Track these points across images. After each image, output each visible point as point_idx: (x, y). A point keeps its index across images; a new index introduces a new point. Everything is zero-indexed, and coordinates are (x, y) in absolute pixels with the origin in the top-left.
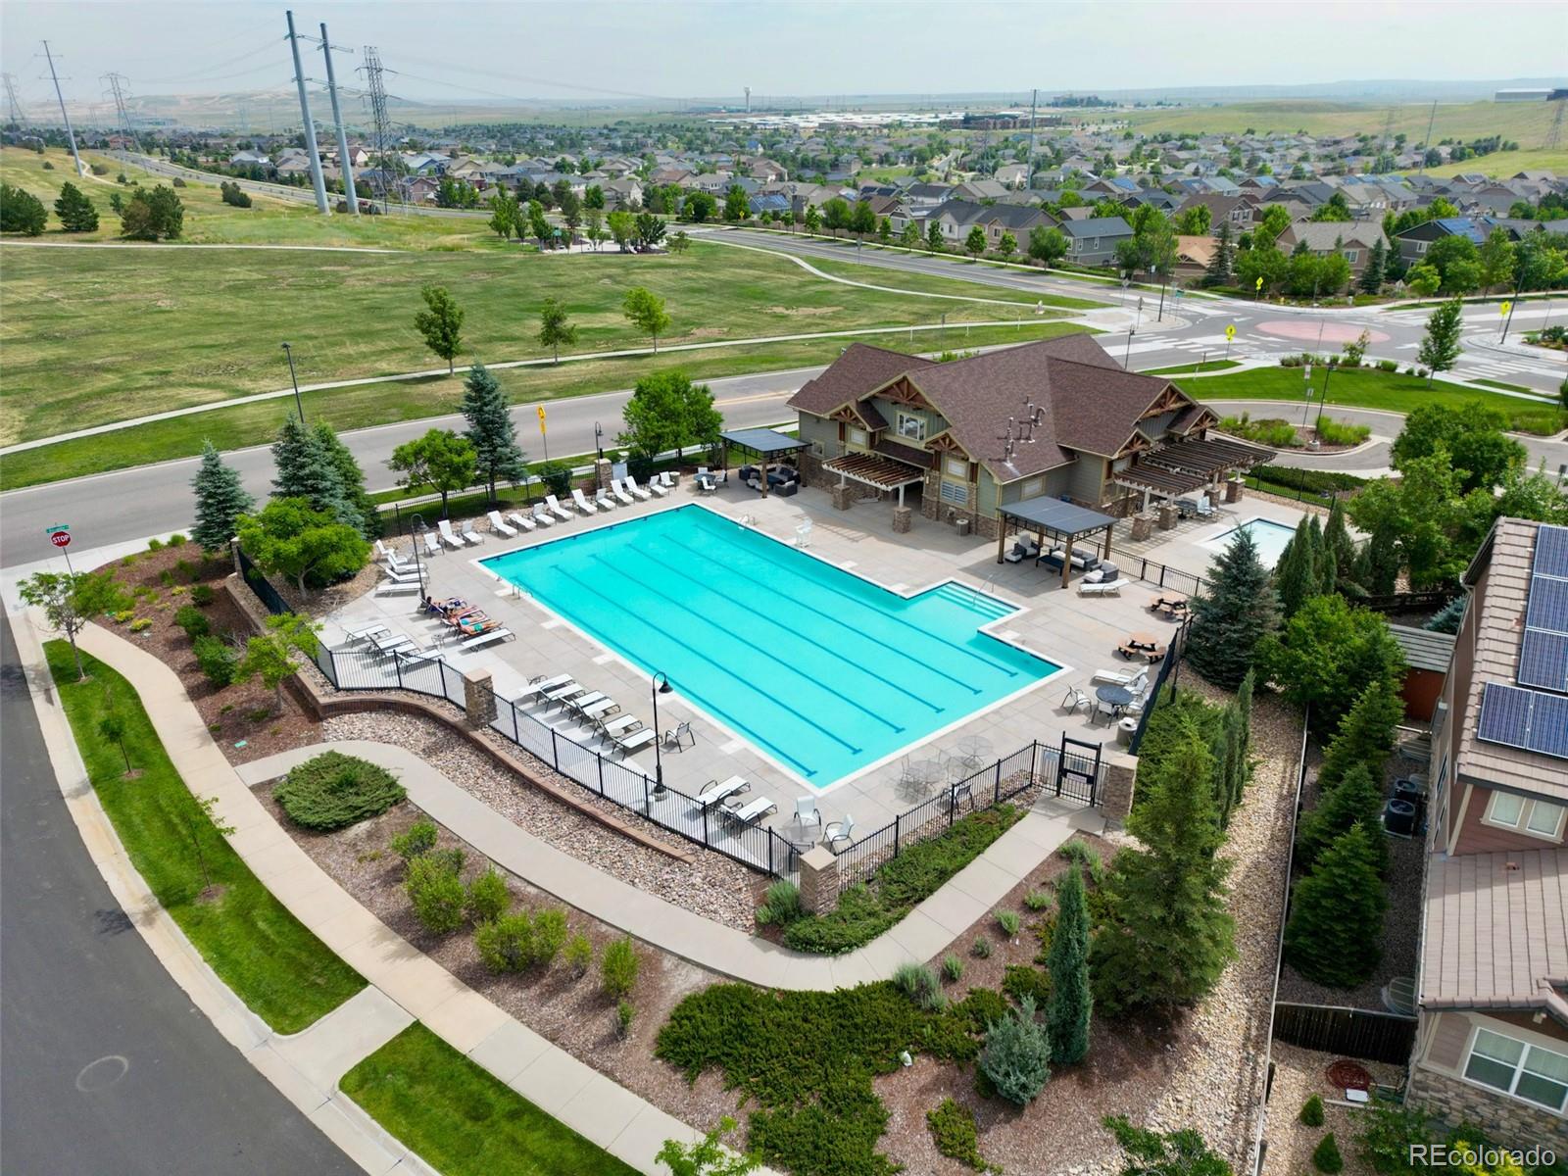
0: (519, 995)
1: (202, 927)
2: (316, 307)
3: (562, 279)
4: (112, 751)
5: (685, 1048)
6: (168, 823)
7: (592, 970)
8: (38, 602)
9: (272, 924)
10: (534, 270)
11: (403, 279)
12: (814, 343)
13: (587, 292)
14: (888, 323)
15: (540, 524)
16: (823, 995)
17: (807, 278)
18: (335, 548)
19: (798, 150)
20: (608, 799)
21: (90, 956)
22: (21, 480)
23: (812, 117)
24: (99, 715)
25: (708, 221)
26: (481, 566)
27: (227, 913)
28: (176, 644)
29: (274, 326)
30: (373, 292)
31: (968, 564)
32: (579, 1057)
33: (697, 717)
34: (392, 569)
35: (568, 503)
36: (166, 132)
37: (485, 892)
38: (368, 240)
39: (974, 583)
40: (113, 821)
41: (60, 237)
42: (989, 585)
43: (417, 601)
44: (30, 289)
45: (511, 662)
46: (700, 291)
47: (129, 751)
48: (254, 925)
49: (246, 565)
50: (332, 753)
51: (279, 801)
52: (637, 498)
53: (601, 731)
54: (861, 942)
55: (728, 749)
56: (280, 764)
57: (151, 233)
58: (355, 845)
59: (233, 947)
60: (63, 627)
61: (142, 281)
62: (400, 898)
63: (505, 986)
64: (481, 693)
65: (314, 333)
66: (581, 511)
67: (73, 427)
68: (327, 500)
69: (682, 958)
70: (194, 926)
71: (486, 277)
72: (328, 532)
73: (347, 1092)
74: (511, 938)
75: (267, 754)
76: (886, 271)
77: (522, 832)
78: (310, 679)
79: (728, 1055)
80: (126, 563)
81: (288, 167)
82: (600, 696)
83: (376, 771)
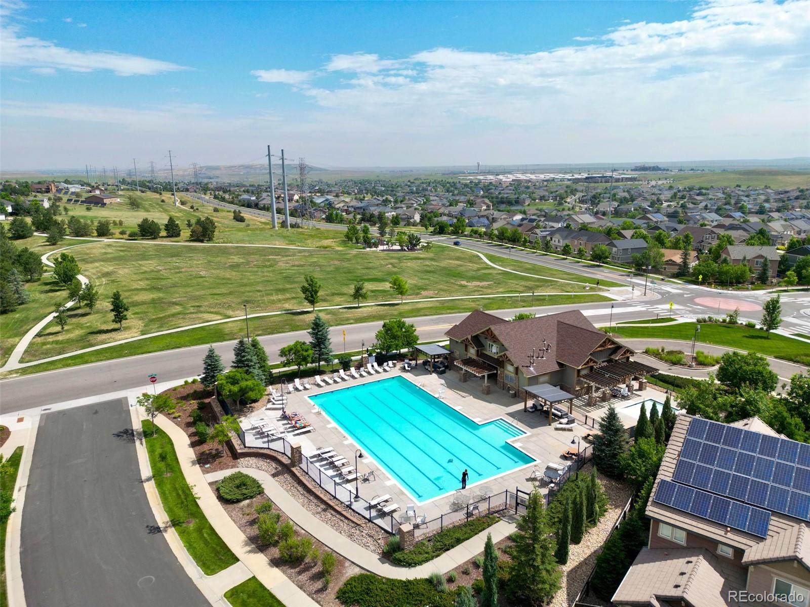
0: (292, 570)
1: (185, 534)
2: (264, 276)
3: (371, 265)
4: (161, 465)
5: (347, 595)
6: (178, 495)
7: (319, 563)
8: (143, 405)
9: (209, 535)
10: (359, 260)
11: (302, 263)
12: (474, 300)
13: (380, 272)
14: (511, 292)
15: (335, 382)
16: (401, 581)
17: (482, 266)
18: (252, 390)
19: (500, 193)
20: (337, 499)
21: (145, 540)
22: (139, 352)
23: (509, 176)
24: (159, 451)
25: (445, 234)
26: (309, 399)
27: (194, 530)
28: (189, 425)
29: (245, 285)
30: (289, 269)
31: (510, 411)
32: (309, 595)
33: (378, 469)
34: (274, 399)
35: (348, 373)
36: (214, 183)
37: (285, 530)
38: (291, 242)
39: (510, 420)
40: (159, 492)
41: (165, 239)
42: (516, 421)
43: (281, 412)
44: (150, 265)
45: (312, 441)
46: (429, 272)
47: (168, 465)
48: (203, 535)
49: (219, 394)
50: (239, 472)
51: (218, 490)
52: (377, 372)
53: (340, 472)
54: (420, 563)
55: (388, 483)
56: (220, 475)
57: (201, 238)
58: (243, 509)
59: (194, 542)
60: (150, 415)
61: (195, 262)
62: (254, 531)
63: (287, 567)
64: (296, 452)
65: (261, 289)
66: (353, 377)
67: (162, 329)
68: (251, 370)
69: (353, 562)
70: (183, 534)
71: (338, 262)
72: (249, 383)
73: (226, 598)
74: (291, 548)
75: (216, 471)
76: (521, 262)
77: (304, 510)
78: (236, 442)
79: (361, 599)
80: (175, 389)
81: (263, 202)
82: (343, 457)
83: (254, 481)
